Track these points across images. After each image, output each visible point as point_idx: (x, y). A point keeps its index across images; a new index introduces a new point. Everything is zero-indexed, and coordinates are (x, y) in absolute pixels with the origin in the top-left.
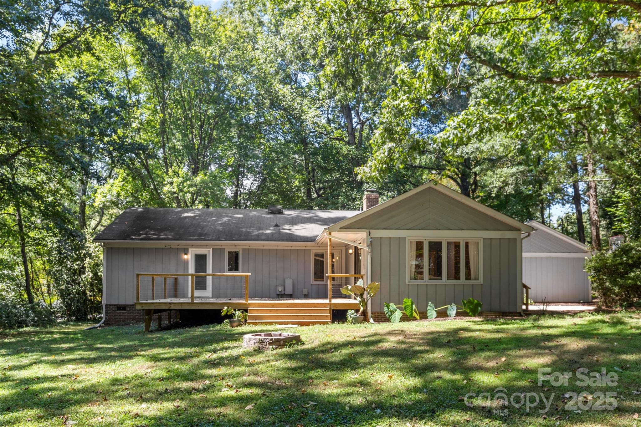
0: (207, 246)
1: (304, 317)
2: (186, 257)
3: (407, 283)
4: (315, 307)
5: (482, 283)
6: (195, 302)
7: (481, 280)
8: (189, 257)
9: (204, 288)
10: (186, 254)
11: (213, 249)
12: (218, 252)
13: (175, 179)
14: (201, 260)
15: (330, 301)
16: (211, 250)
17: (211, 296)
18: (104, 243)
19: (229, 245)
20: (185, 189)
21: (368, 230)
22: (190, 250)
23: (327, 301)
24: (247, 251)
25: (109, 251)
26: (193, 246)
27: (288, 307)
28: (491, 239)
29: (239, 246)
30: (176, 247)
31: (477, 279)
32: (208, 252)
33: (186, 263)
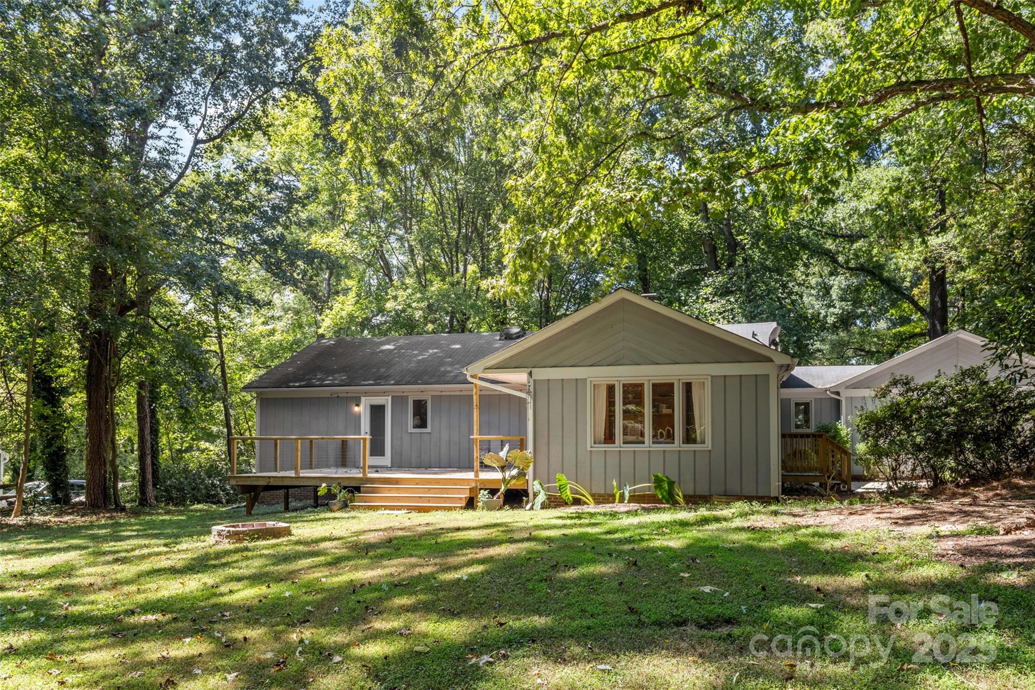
0: (384, 393)
1: (429, 499)
2: (356, 409)
3: (589, 449)
4: (455, 484)
5: (710, 448)
6: (301, 475)
7: (708, 445)
8: (362, 410)
9: (382, 454)
10: (358, 405)
11: (393, 397)
12: (398, 401)
13: (401, 293)
14: (377, 412)
15: (477, 475)
16: (390, 398)
17: (389, 465)
18: (256, 393)
19: (414, 392)
20: (414, 305)
21: (529, 370)
22: (363, 399)
23: (470, 475)
24: (438, 399)
25: (265, 403)
26: (366, 394)
27: (417, 484)
28: (725, 376)
29: (427, 391)
30: (345, 395)
31: (703, 442)
32: (386, 401)
33: (358, 417)
